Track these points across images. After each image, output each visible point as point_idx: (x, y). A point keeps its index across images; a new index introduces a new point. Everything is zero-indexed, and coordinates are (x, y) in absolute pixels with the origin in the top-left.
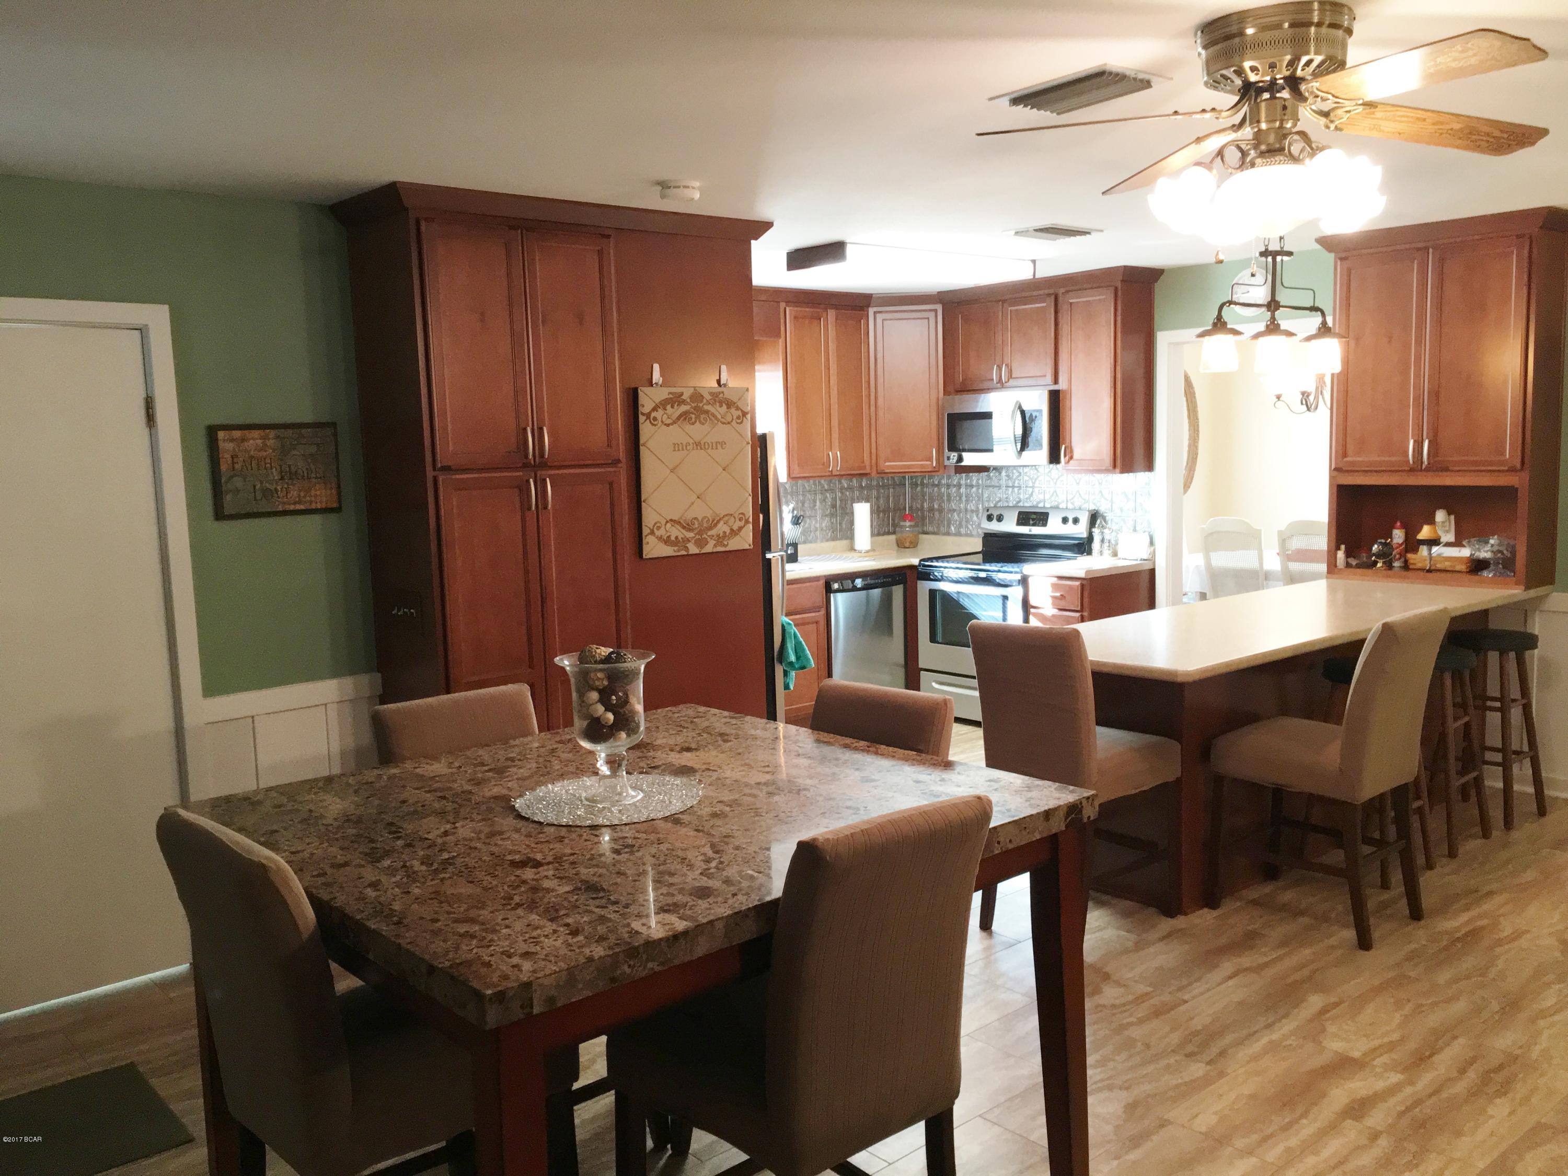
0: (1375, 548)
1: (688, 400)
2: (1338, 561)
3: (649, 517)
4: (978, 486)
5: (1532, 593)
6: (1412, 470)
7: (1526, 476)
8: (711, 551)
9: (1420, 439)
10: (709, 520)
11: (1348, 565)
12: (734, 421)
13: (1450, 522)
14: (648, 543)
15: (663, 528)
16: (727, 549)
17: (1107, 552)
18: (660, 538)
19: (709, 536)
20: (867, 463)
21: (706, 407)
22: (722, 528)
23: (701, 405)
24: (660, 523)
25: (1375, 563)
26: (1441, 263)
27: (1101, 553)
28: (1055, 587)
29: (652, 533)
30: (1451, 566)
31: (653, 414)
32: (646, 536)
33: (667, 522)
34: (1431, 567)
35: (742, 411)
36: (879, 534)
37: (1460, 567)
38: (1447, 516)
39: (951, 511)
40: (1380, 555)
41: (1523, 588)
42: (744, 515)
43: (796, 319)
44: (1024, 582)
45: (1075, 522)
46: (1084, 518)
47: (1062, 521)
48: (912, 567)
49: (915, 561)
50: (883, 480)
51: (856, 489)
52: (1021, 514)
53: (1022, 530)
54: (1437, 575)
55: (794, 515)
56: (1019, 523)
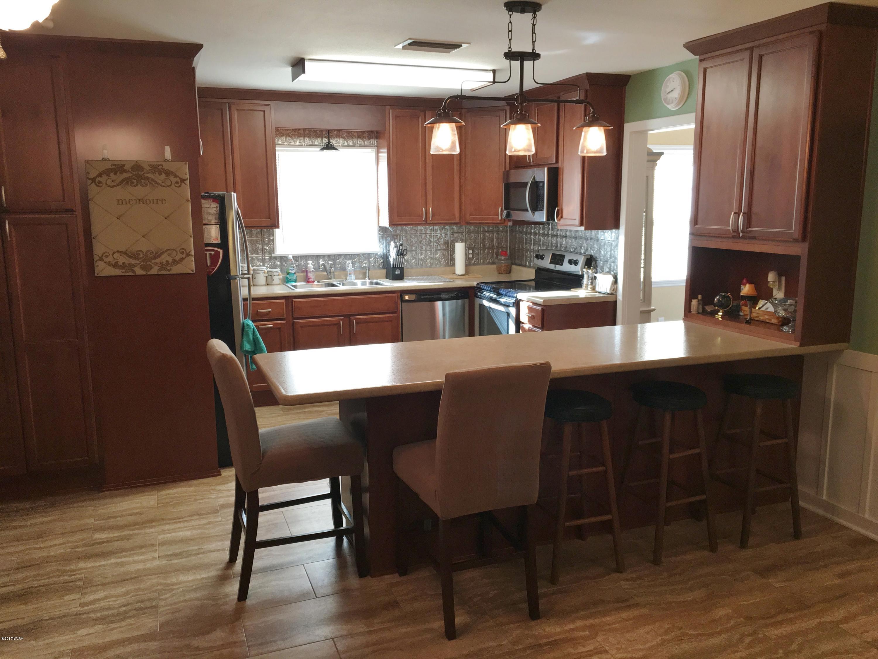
0: (717, 299)
1: (130, 170)
2: (692, 309)
3: (98, 249)
6: (732, 237)
7: (805, 246)
8: (156, 273)
9: (739, 212)
10: (153, 253)
11: (699, 313)
12: (173, 185)
13: (780, 282)
14: (98, 266)
15: (111, 256)
16: (171, 273)
17: (589, 287)
18: (109, 264)
19: (152, 263)
20: (457, 215)
21: (147, 175)
22: (165, 258)
23: (142, 173)
24: (108, 253)
25: (717, 312)
26: (760, 59)
28: (530, 309)
29: (101, 259)
30: (768, 320)
31: (97, 180)
32: (96, 261)
33: (114, 253)
34: (751, 319)
35: (180, 178)
36: (483, 264)
37: (774, 321)
38: (777, 277)
39: (527, 250)
40: (721, 305)
41: (798, 344)
42: (185, 250)
43: (396, 117)
44: (517, 304)
45: (576, 263)
46: (582, 260)
47: (570, 262)
48: (472, 288)
49: (475, 284)
50: (489, 227)
51: (457, 233)
52: (553, 255)
53: (552, 267)
54: (752, 327)
55: (399, 249)
56: (551, 263)
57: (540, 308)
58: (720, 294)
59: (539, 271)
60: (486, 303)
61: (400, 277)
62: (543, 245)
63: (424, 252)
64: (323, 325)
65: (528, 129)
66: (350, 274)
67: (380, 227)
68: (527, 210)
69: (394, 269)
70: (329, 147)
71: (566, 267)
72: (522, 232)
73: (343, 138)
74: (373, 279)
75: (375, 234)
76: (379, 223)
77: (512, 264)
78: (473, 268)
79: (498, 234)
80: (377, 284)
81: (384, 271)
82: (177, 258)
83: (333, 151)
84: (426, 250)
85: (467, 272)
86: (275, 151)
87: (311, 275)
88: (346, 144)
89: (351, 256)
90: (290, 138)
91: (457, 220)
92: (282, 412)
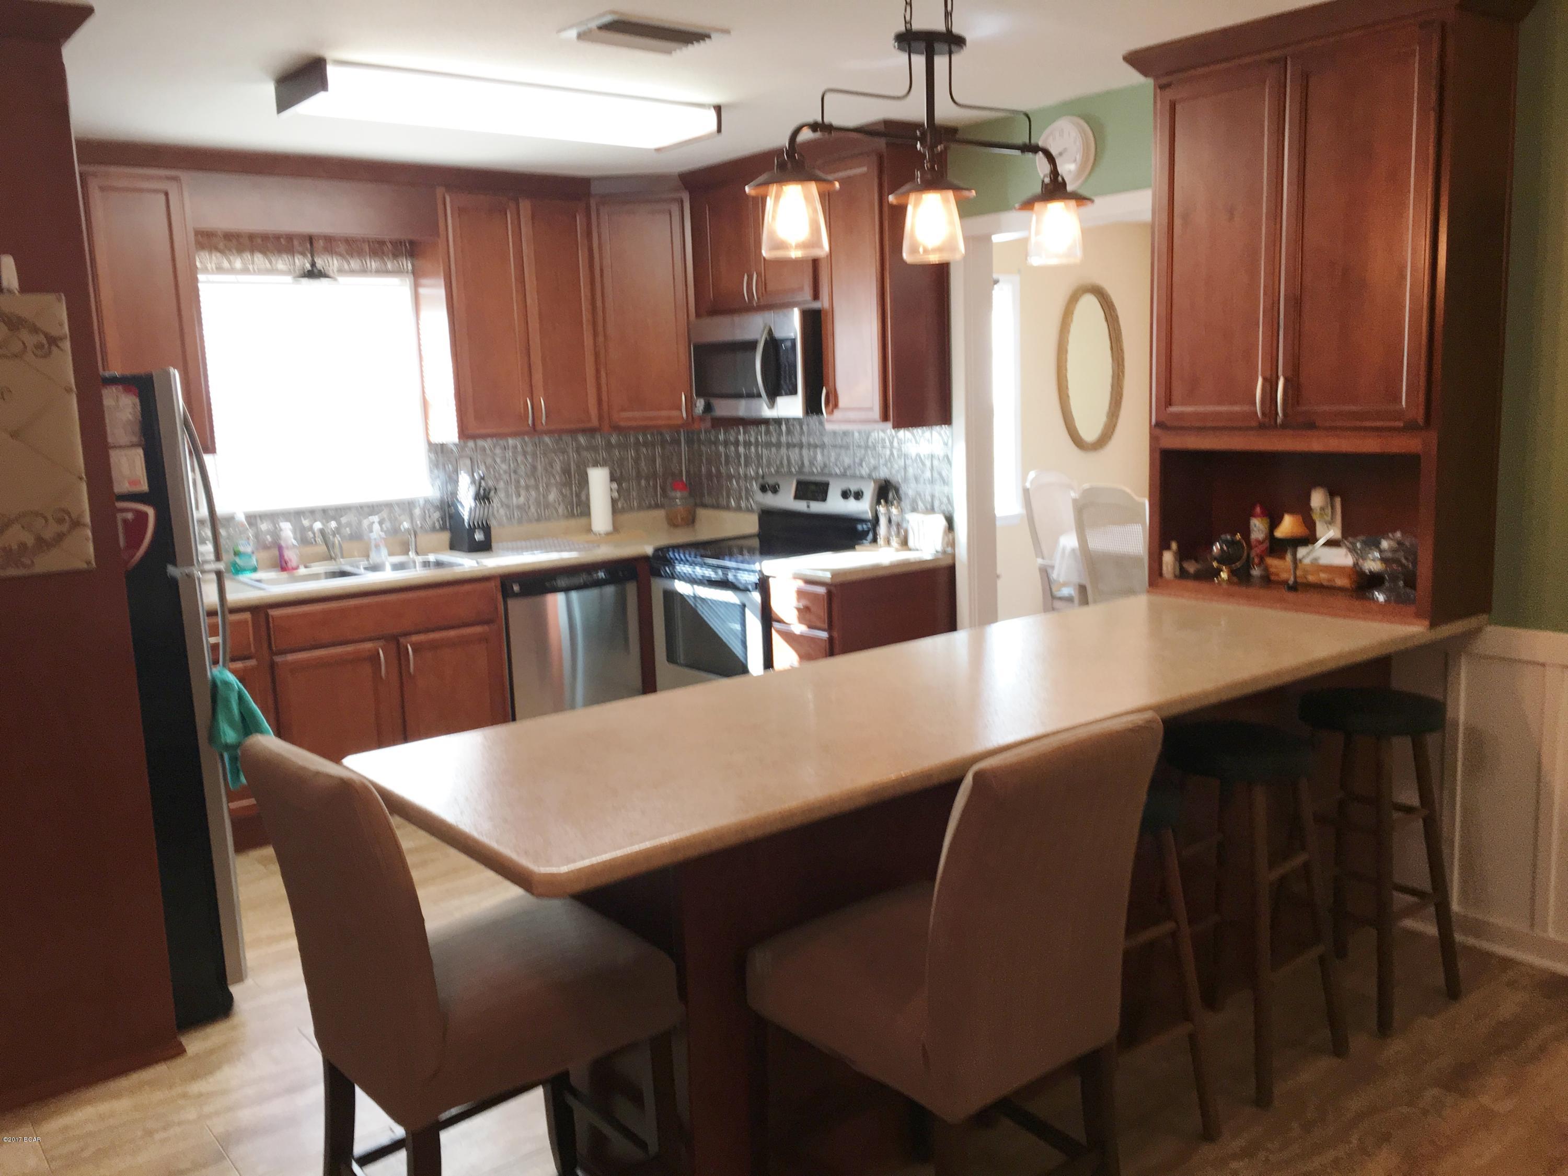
0: (1216, 548)
2: (1164, 568)
4: (757, 444)
5: (1447, 630)
6: (1262, 427)
7: (1433, 437)
9: (1274, 376)
11: (1182, 574)
12: (29, 354)
13: (1333, 507)
16: (32, 572)
17: (895, 542)
20: (593, 412)
22: (15, 535)
25: (1217, 572)
26: (1305, 78)
27: (888, 542)
28: (801, 594)
30: (1329, 580)
34: (1295, 582)
35: (46, 335)
36: (640, 508)
37: (1341, 582)
38: (1328, 496)
39: (730, 477)
40: (1224, 559)
41: (1427, 623)
42: (69, 514)
43: (461, 211)
44: (763, 585)
45: (858, 495)
46: (869, 491)
47: (845, 495)
48: (645, 559)
49: (649, 550)
50: (645, 435)
51: (587, 449)
52: (799, 483)
53: (801, 506)
54: (1301, 597)
55: (480, 486)
56: (797, 497)
57: (822, 590)
58: (1223, 537)
59: (768, 516)
60: (682, 587)
61: (485, 547)
62: (769, 465)
63: (523, 492)
64: (341, 662)
65: (946, 201)
66: (377, 546)
67: (430, 444)
68: (759, 396)
69: (472, 530)
70: (313, 273)
71: (835, 504)
72: (716, 442)
73: (341, 255)
74: (426, 554)
75: (421, 458)
76: (427, 434)
77: (696, 505)
78: (626, 518)
79: (663, 448)
80: (439, 564)
81: (445, 537)
82: (48, 534)
83: (324, 282)
84: (527, 488)
85: (616, 528)
86: (196, 280)
87: (291, 556)
88: (346, 267)
89: (372, 509)
90: (218, 254)
91: (595, 422)
92: (261, 867)
